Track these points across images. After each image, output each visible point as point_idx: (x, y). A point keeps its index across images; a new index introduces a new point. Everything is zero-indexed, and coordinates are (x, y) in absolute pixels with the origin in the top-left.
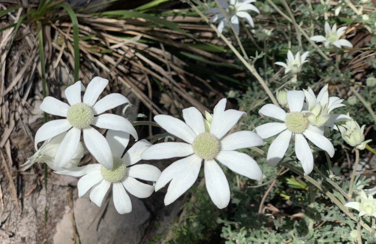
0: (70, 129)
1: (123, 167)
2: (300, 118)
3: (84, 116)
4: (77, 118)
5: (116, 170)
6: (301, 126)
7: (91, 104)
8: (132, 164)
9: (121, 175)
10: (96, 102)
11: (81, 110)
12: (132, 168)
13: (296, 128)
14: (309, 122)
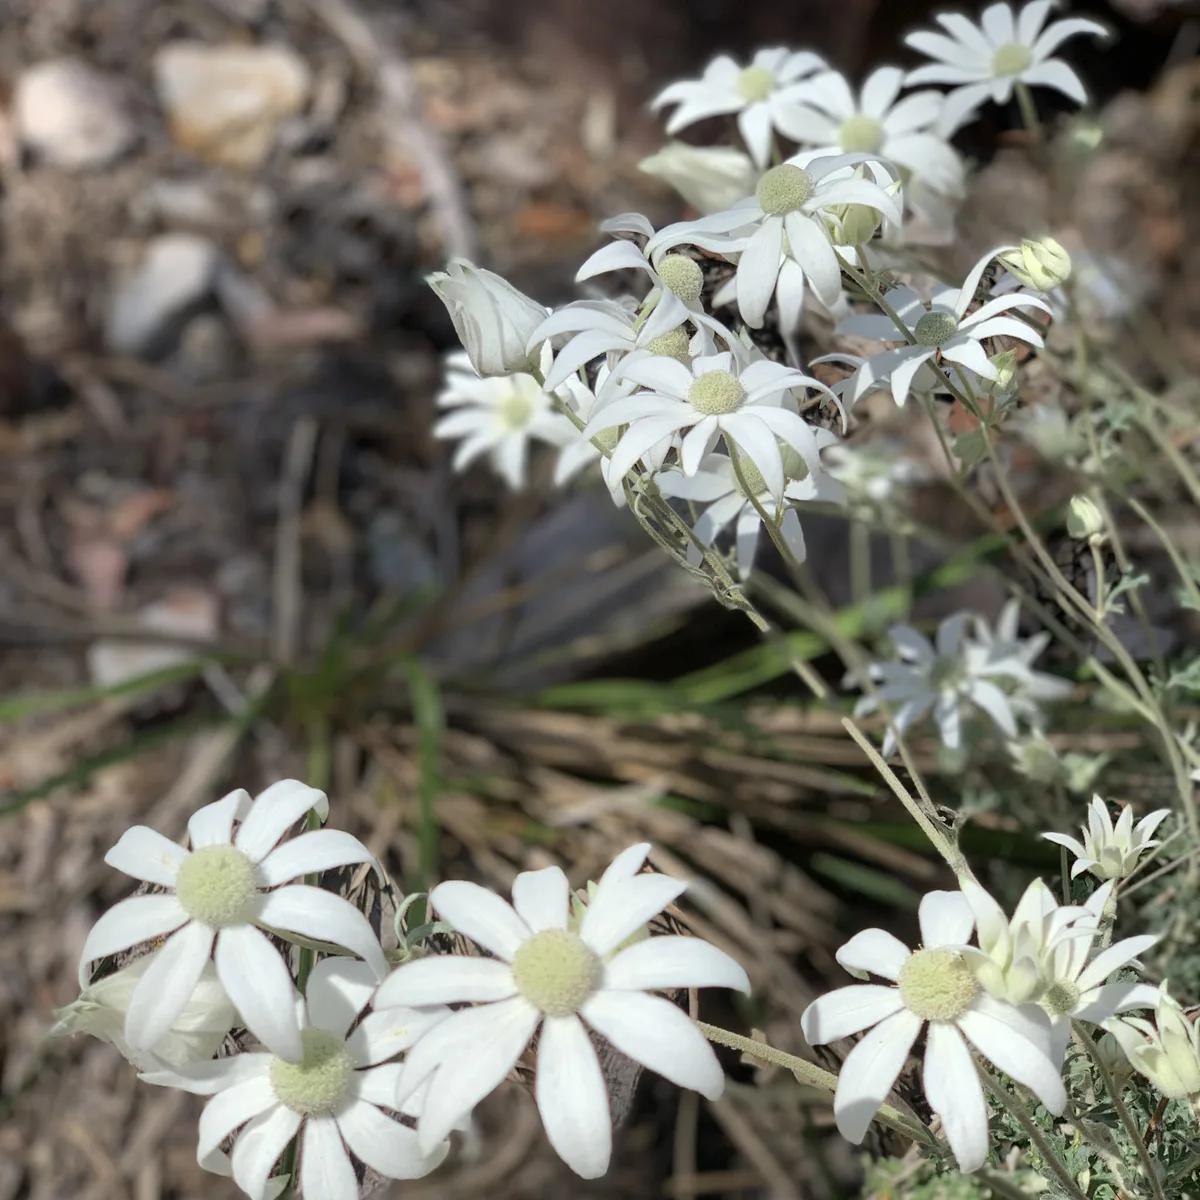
0: (183, 926)
1: (340, 1060)
2: (941, 969)
3: (224, 882)
4: (200, 887)
5: (314, 1070)
6: (945, 996)
7: (256, 854)
8: (373, 1062)
9: (331, 1086)
10: (272, 850)
11: (215, 863)
12: (373, 1073)
13: (927, 1000)
14: (980, 989)
